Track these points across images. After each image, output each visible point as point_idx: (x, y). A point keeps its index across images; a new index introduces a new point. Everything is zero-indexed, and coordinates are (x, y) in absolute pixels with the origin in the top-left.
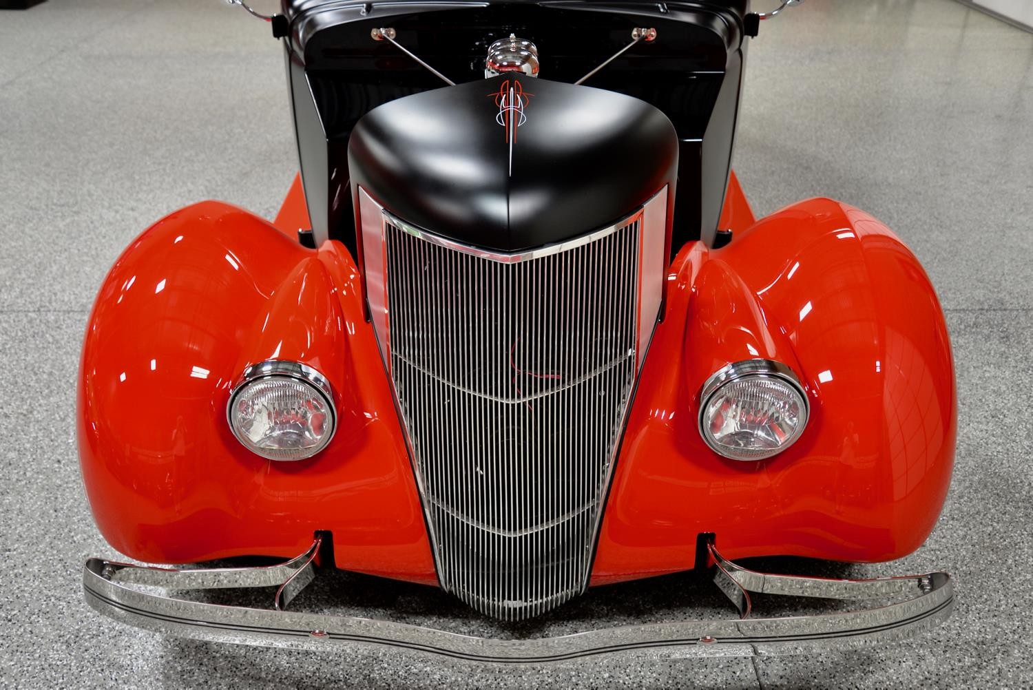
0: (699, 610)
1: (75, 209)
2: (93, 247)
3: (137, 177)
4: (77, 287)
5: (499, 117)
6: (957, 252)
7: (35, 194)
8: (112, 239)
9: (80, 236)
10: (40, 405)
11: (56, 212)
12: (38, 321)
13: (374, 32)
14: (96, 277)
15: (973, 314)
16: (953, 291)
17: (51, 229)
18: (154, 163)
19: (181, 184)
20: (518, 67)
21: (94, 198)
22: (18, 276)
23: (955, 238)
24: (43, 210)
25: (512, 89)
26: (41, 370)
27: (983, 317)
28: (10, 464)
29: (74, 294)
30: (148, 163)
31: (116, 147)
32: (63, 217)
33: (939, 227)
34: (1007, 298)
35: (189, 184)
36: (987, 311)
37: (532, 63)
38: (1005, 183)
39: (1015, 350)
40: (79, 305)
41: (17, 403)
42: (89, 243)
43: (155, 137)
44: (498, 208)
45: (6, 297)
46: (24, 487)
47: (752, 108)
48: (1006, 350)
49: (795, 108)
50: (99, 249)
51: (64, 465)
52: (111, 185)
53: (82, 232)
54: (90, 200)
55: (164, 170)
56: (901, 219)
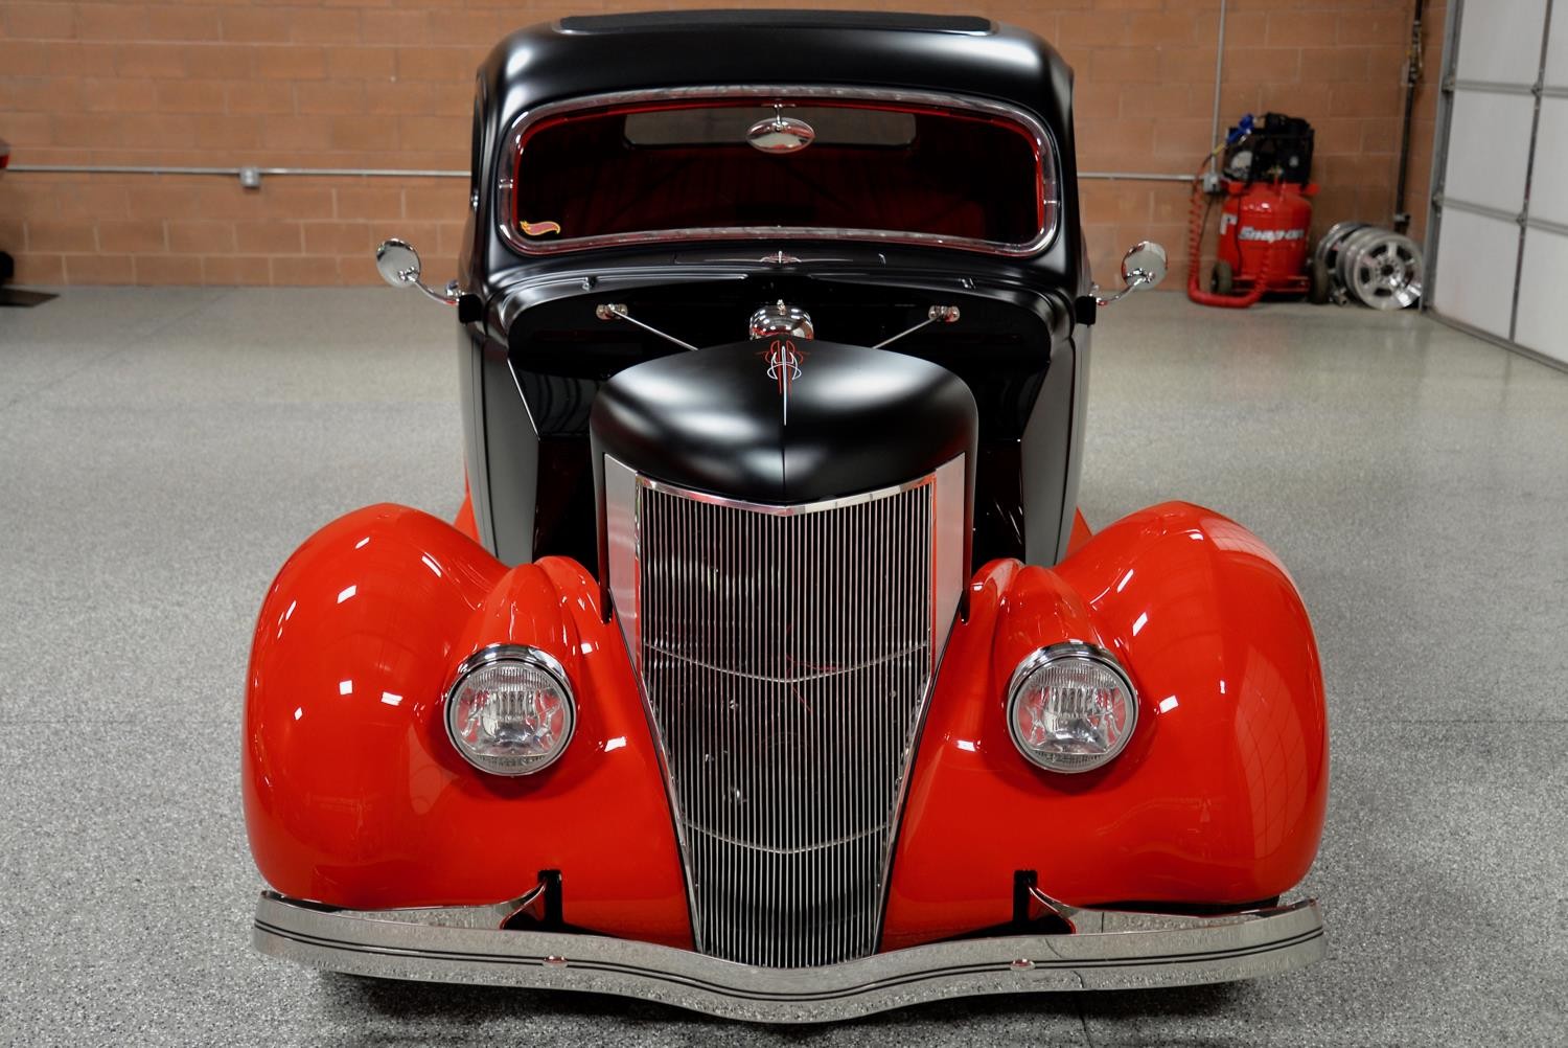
0: (1029, 1016)
1: (89, 604)
2: (128, 648)
3: (177, 566)
4: (116, 696)
5: (771, 372)
6: (1433, 658)
7: (21, 586)
8: (155, 640)
9: (105, 637)
10: (95, 823)
11: (60, 608)
12: (67, 732)
13: (600, 310)
14: (142, 683)
15: (1444, 725)
16: (1419, 700)
17: (57, 627)
18: (200, 548)
19: (248, 573)
20: (789, 331)
21: (115, 590)
22: (22, 683)
23: (1432, 641)
24: (39, 605)
25: (783, 348)
26: (86, 786)
27: (1458, 729)
28: (69, 884)
29: (114, 703)
30: (190, 548)
31: (133, 528)
32: (73, 614)
33: (1412, 628)
34: (1498, 708)
35: (260, 574)
36: (1465, 723)
37: (805, 328)
38: (1523, 577)
39: (1498, 765)
40: (124, 714)
41: (61, 821)
42: (120, 644)
43: (194, 515)
44: (772, 465)
45: (11, 706)
46: (95, 906)
47: (1142, 483)
48: (1485, 766)
49: (1209, 482)
50: (138, 651)
51: (146, 884)
52: (138, 575)
53: (107, 631)
54: (109, 593)
55: (218, 556)
56: (1356, 619)
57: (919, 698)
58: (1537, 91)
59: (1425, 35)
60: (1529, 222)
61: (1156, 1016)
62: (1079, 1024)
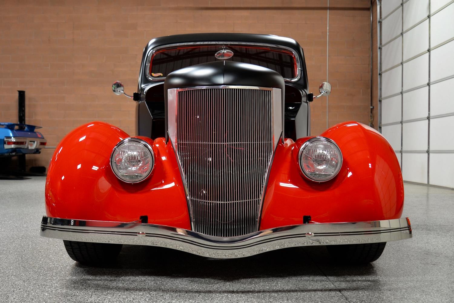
57: (269, 159)
58: (402, 123)
59: (373, 117)
60: (403, 152)
61: (351, 275)
62: (325, 277)
